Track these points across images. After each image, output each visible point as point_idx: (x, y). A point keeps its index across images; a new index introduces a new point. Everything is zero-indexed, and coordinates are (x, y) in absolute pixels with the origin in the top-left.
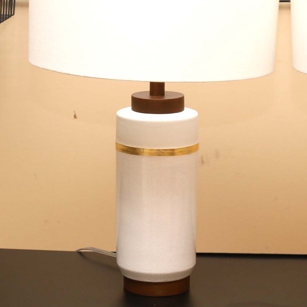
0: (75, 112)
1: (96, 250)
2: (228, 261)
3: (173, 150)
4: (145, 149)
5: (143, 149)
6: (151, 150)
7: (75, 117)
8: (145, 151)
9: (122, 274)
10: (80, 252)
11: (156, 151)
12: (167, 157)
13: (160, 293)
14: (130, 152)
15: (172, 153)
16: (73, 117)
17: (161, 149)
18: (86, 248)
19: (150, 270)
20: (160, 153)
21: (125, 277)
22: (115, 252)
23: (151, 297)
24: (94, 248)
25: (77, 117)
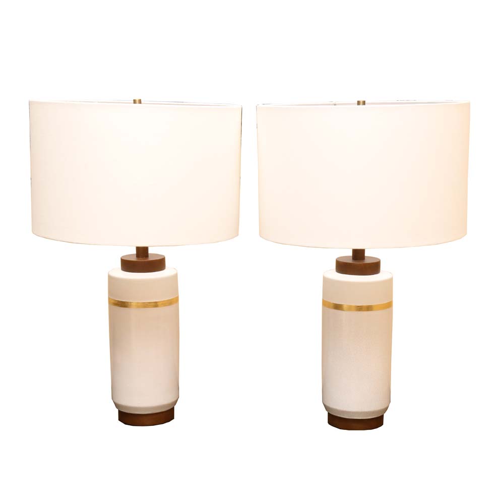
3: (156, 302)
5: (131, 302)
6: (138, 303)
8: (132, 304)
11: (142, 304)
12: (151, 308)
15: (156, 305)
20: (146, 305)
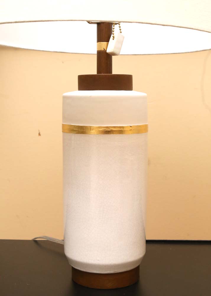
0: (39, 131)
1: (49, 238)
2: (171, 247)
3: (123, 127)
4: (92, 127)
5: (90, 127)
7: (39, 134)
8: (92, 129)
9: (70, 264)
10: (36, 241)
11: (104, 129)
12: (116, 135)
13: (109, 285)
14: (76, 131)
15: (121, 131)
16: (38, 134)
17: (110, 127)
18: (40, 237)
19: (98, 260)
21: (73, 267)
22: (63, 240)
23: (100, 289)
24: (46, 237)
25: (41, 135)
